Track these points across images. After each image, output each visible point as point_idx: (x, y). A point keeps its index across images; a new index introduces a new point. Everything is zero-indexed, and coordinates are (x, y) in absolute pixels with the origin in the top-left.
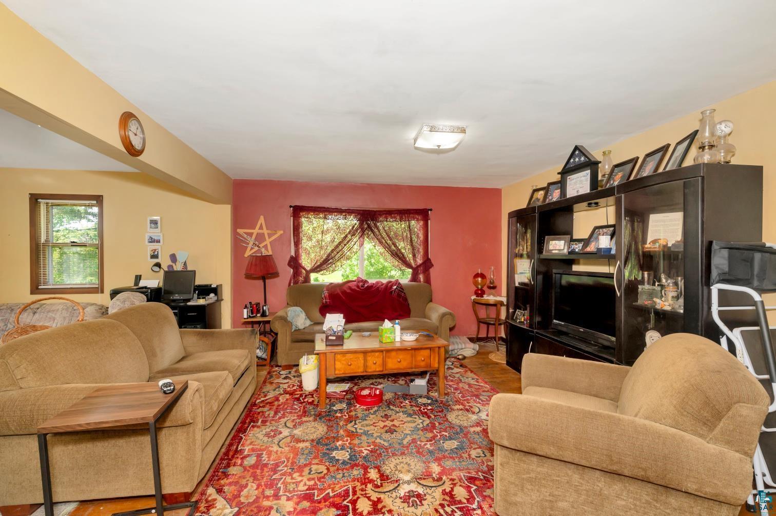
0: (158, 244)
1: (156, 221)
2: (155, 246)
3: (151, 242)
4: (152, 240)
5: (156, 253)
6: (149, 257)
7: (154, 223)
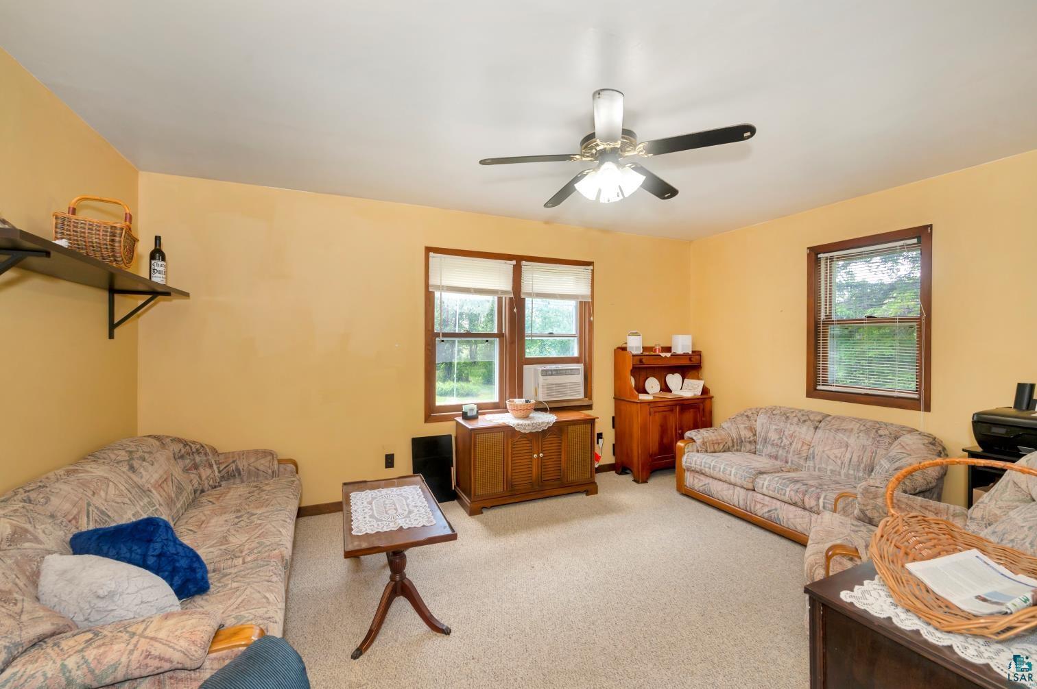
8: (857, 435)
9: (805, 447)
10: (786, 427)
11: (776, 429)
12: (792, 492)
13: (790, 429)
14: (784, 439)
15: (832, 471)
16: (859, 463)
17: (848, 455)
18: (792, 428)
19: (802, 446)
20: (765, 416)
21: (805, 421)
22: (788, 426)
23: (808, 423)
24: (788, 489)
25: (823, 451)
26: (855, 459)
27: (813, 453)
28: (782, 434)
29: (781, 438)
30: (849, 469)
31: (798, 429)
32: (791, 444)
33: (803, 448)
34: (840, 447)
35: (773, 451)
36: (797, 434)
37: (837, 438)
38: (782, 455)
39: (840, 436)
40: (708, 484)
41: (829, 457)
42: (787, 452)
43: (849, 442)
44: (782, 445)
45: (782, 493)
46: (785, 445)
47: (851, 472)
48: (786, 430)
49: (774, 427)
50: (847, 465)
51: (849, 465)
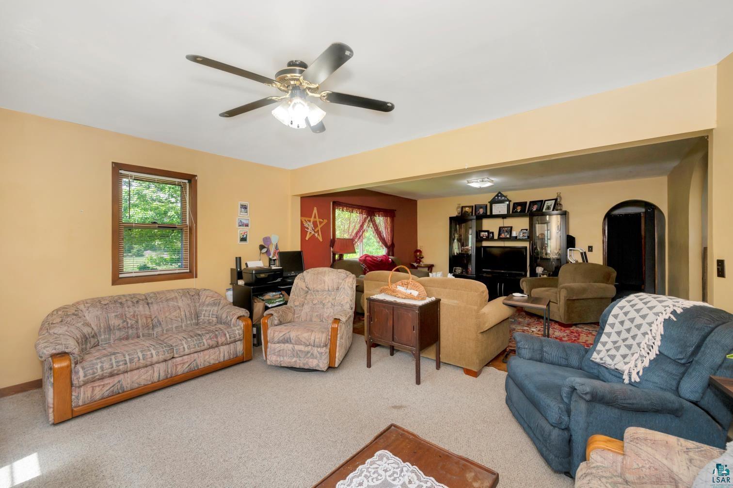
0: (247, 228)
1: (245, 205)
2: (245, 229)
3: (240, 226)
4: (242, 224)
5: (245, 236)
6: (239, 240)
7: (244, 207)
8: (181, 299)
9: (149, 320)
10: (126, 311)
11: (116, 316)
12: (208, 341)
13: (130, 311)
14: (128, 320)
15: (176, 327)
16: (191, 314)
17: (183, 313)
18: (131, 310)
19: (147, 320)
20: (97, 309)
21: (137, 302)
22: (127, 309)
23: (141, 302)
24: (204, 341)
25: (166, 317)
26: (188, 314)
27: (158, 321)
28: (124, 317)
29: (124, 321)
30: (187, 321)
31: (136, 309)
32: (137, 322)
33: (148, 321)
34: (176, 311)
35: (122, 334)
36: (137, 313)
37: (170, 305)
38: (132, 334)
39: (171, 303)
40: (119, 382)
41: (172, 319)
42: (137, 329)
43: (179, 305)
44: (129, 325)
45: (202, 345)
46: (132, 325)
47: (189, 322)
48: (126, 313)
49: (113, 314)
50: (184, 319)
51: (186, 319)
